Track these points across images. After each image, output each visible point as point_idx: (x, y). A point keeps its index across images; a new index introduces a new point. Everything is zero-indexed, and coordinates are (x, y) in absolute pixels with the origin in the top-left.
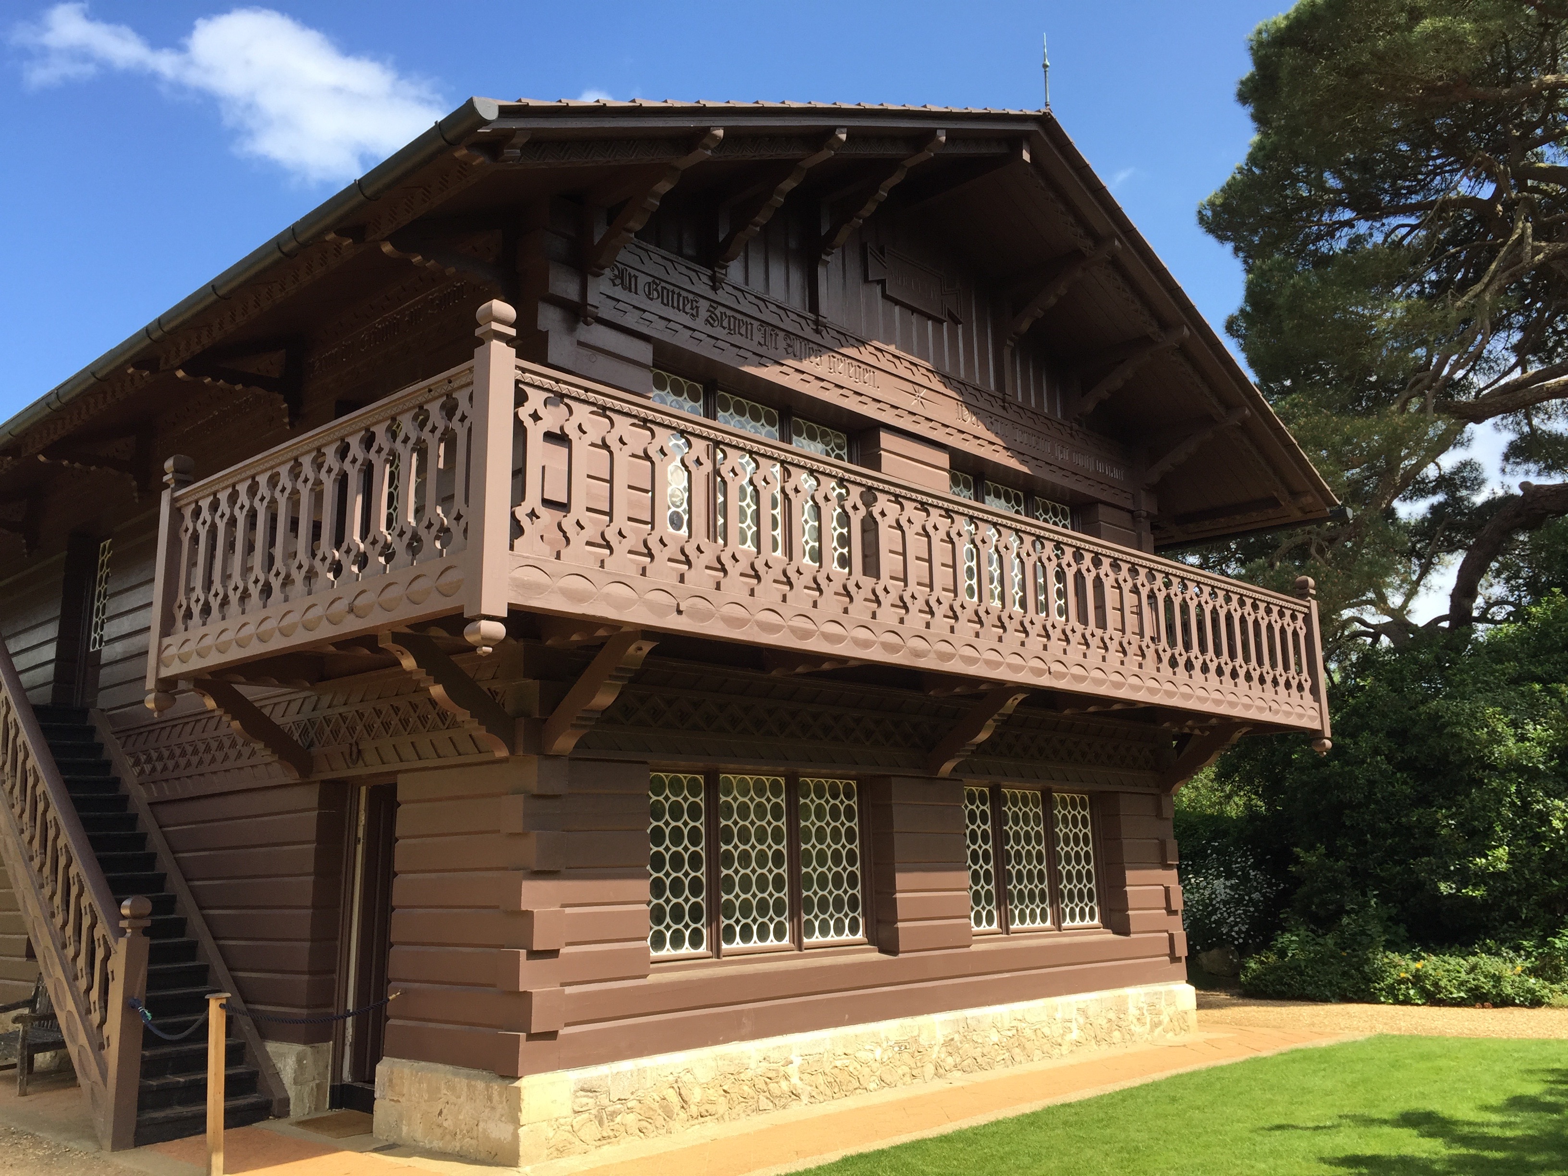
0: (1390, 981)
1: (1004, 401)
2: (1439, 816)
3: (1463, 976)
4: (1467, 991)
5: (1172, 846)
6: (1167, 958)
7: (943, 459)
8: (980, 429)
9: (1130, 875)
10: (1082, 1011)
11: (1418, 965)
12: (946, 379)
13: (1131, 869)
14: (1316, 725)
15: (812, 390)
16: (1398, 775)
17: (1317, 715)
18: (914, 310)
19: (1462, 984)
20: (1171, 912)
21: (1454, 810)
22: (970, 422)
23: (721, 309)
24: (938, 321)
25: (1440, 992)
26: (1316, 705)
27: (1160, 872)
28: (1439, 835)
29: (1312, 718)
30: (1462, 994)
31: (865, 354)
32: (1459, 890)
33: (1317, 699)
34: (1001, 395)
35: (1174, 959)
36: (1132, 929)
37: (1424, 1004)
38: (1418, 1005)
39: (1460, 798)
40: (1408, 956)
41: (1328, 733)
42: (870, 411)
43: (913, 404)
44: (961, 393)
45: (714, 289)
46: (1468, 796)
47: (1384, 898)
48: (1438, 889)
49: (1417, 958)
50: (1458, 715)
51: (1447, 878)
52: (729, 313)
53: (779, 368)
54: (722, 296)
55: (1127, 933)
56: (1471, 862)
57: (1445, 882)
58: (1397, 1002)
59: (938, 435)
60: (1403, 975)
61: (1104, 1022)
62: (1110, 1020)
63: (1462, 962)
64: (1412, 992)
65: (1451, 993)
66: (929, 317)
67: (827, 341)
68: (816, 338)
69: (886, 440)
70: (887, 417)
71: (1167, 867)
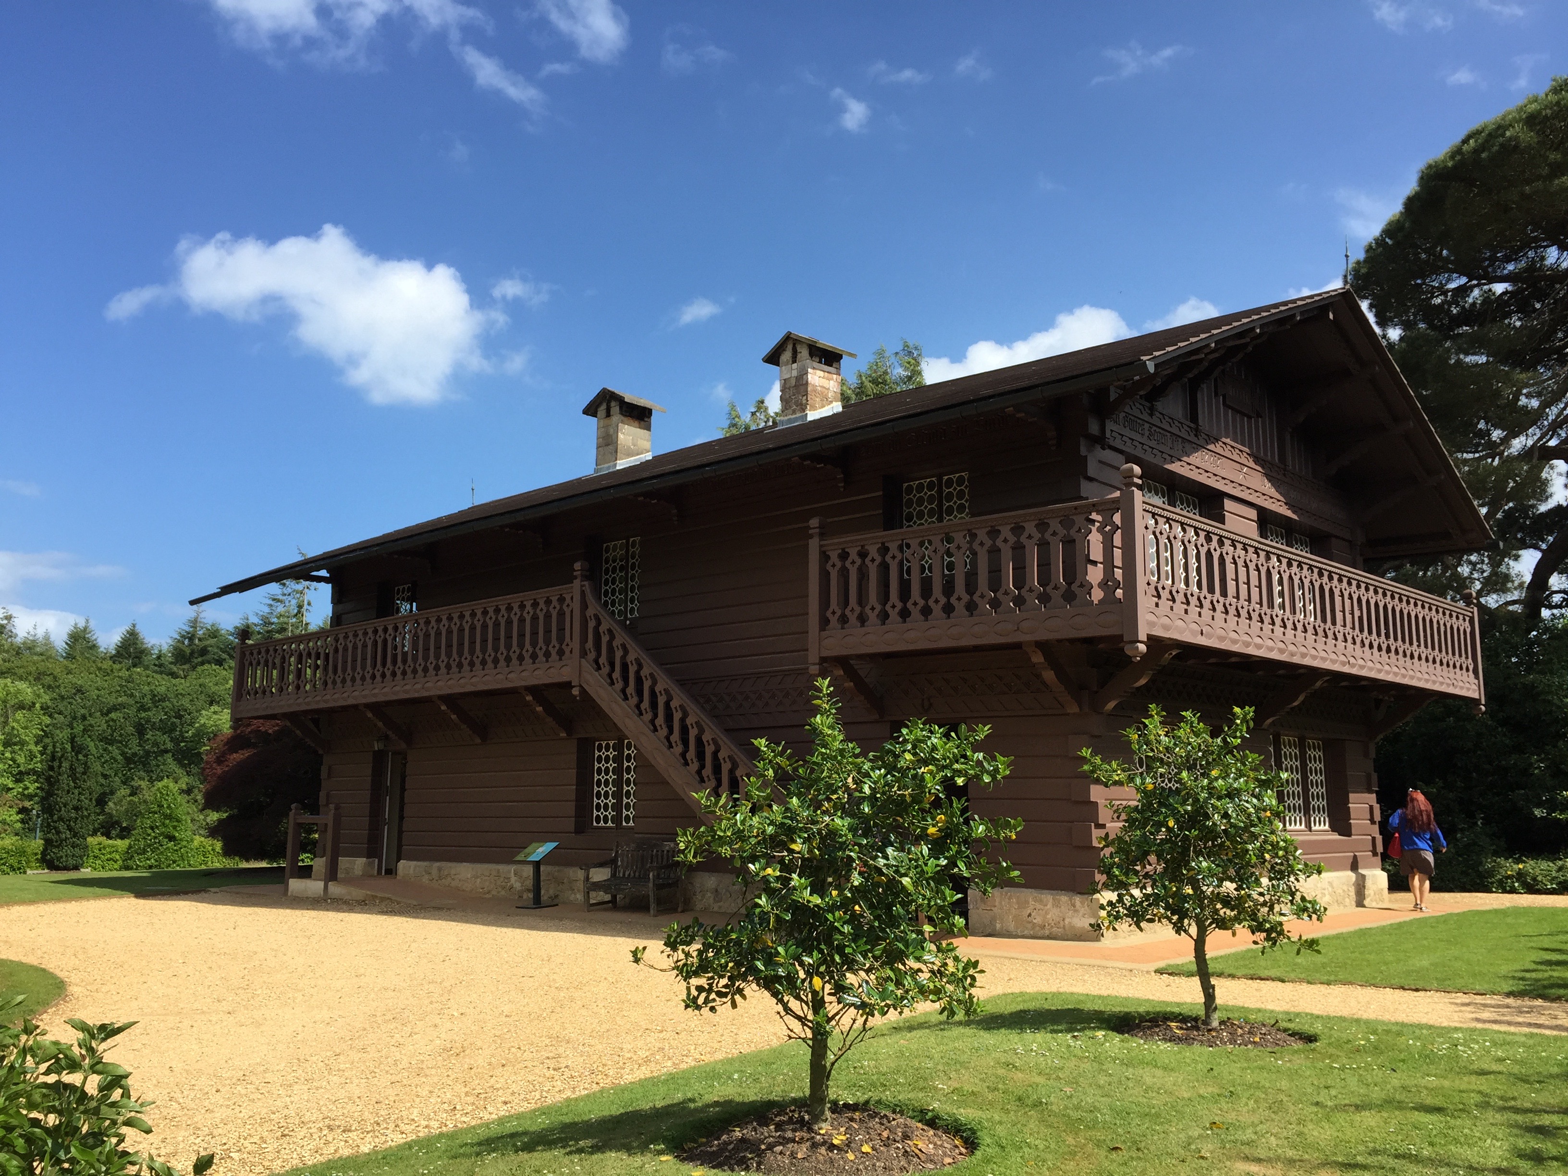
0: (1499, 877)
1: (1285, 470)
2: (1533, 761)
3: (1554, 874)
4: (1557, 884)
5: (1375, 777)
6: (1370, 853)
7: (1253, 514)
8: (1272, 492)
9: (1352, 796)
10: (1330, 883)
11: (1521, 866)
12: (1257, 460)
13: (1353, 792)
14: (1476, 696)
15: (1194, 475)
16: (1500, 729)
17: (1477, 688)
18: (1238, 412)
19: (1554, 878)
20: (1373, 822)
21: (1543, 756)
22: (1267, 487)
23: (1154, 428)
24: (1250, 418)
25: (1537, 885)
26: (1476, 681)
27: (1367, 795)
28: (1532, 774)
29: (1474, 691)
30: (1554, 886)
31: (1218, 448)
32: (1548, 814)
33: (1477, 677)
34: (1283, 466)
35: (1375, 854)
36: (1353, 832)
37: (1525, 893)
38: (1521, 893)
39: (1547, 748)
40: (1510, 860)
41: (1483, 702)
42: (1220, 486)
43: (1240, 478)
44: (1263, 468)
45: (1151, 415)
46: (1555, 746)
47: (1487, 822)
48: (1533, 813)
49: (1518, 861)
50: (1549, 686)
51: (1539, 805)
52: (1158, 430)
53: (1180, 463)
54: (1155, 420)
55: (1350, 835)
56: (1559, 794)
57: (1538, 808)
58: (1505, 891)
59: (1251, 499)
60: (1509, 873)
61: (1341, 891)
62: (1344, 891)
63: (1551, 865)
64: (1516, 884)
65: (1546, 885)
66: (1243, 414)
67: (1201, 442)
68: (1194, 439)
69: (1228, 504)
70: (1228, 489)
71: (1370, 791)
